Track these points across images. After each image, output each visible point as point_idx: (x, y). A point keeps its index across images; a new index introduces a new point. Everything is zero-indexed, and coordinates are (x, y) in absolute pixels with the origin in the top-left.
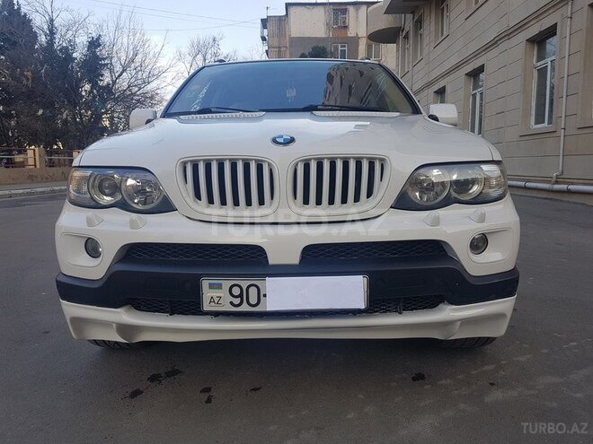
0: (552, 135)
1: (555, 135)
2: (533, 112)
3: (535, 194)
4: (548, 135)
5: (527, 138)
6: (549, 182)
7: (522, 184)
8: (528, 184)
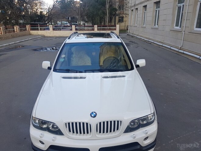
0: (180, 32)
1: (181, 32)
2: (175, 22)
3: (173, 51)
4: (179, 32)
5: (172, 31)
6: (178, 48)
7: (169, 47)
8: (171, 48)
